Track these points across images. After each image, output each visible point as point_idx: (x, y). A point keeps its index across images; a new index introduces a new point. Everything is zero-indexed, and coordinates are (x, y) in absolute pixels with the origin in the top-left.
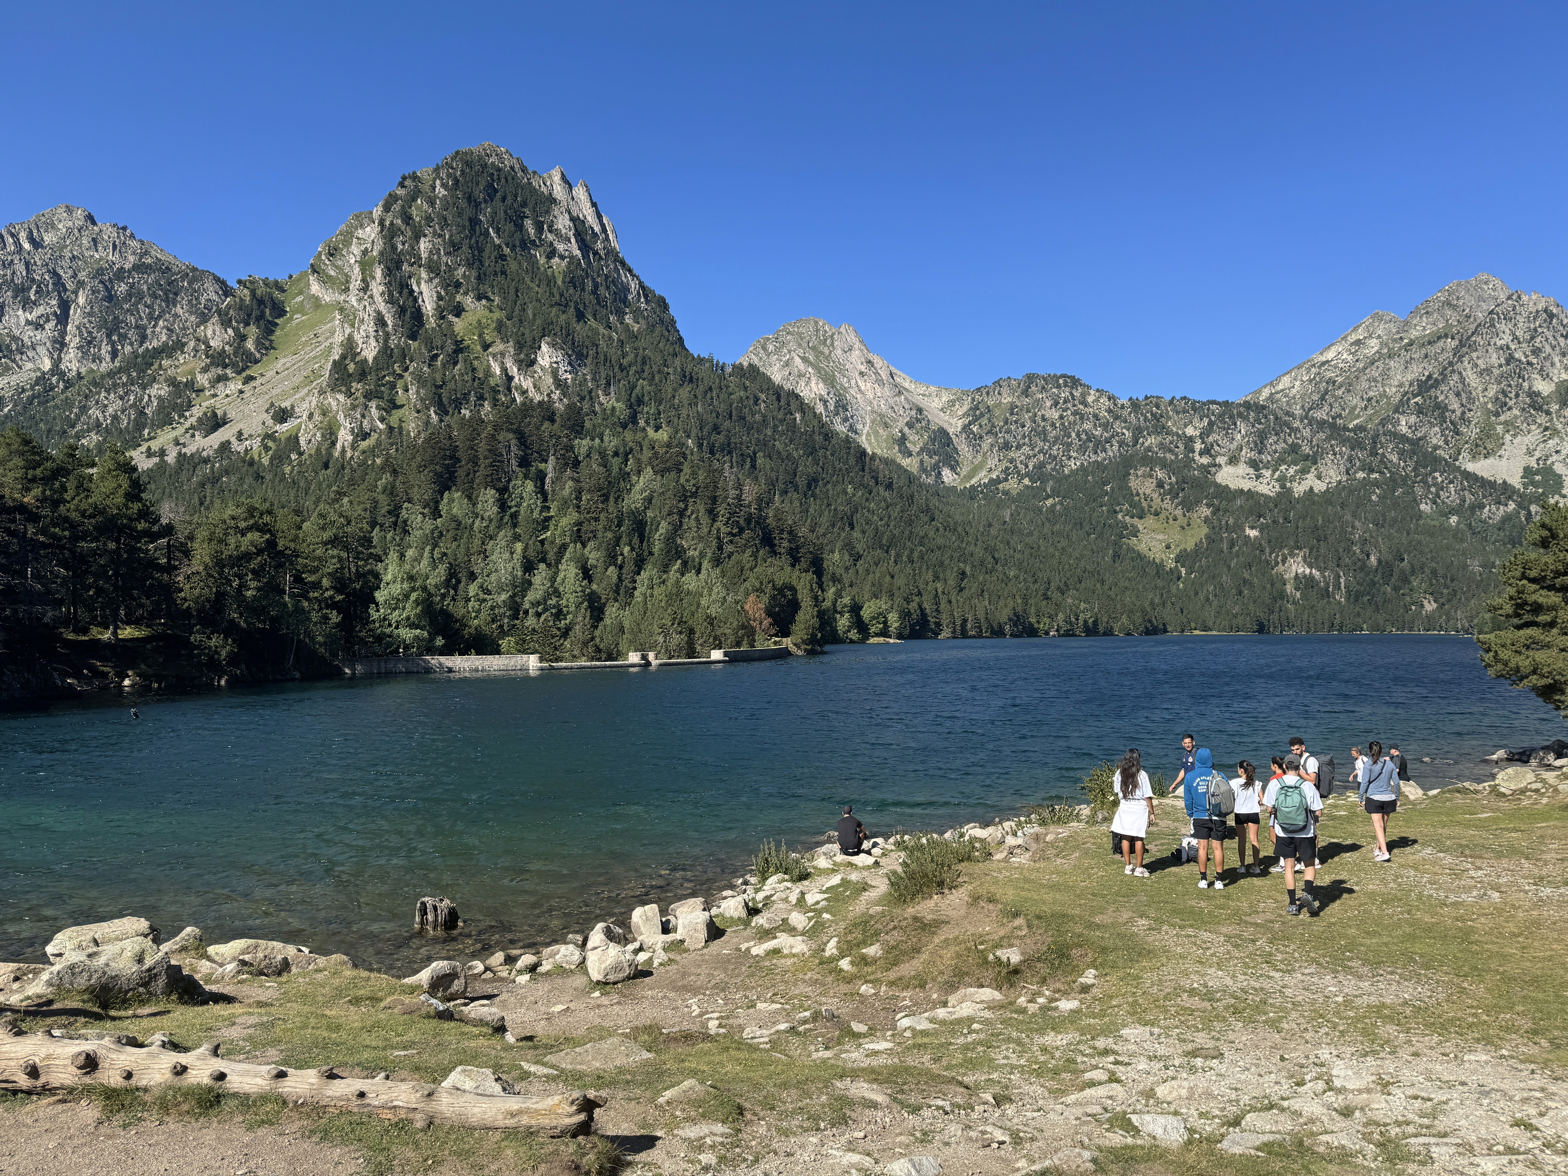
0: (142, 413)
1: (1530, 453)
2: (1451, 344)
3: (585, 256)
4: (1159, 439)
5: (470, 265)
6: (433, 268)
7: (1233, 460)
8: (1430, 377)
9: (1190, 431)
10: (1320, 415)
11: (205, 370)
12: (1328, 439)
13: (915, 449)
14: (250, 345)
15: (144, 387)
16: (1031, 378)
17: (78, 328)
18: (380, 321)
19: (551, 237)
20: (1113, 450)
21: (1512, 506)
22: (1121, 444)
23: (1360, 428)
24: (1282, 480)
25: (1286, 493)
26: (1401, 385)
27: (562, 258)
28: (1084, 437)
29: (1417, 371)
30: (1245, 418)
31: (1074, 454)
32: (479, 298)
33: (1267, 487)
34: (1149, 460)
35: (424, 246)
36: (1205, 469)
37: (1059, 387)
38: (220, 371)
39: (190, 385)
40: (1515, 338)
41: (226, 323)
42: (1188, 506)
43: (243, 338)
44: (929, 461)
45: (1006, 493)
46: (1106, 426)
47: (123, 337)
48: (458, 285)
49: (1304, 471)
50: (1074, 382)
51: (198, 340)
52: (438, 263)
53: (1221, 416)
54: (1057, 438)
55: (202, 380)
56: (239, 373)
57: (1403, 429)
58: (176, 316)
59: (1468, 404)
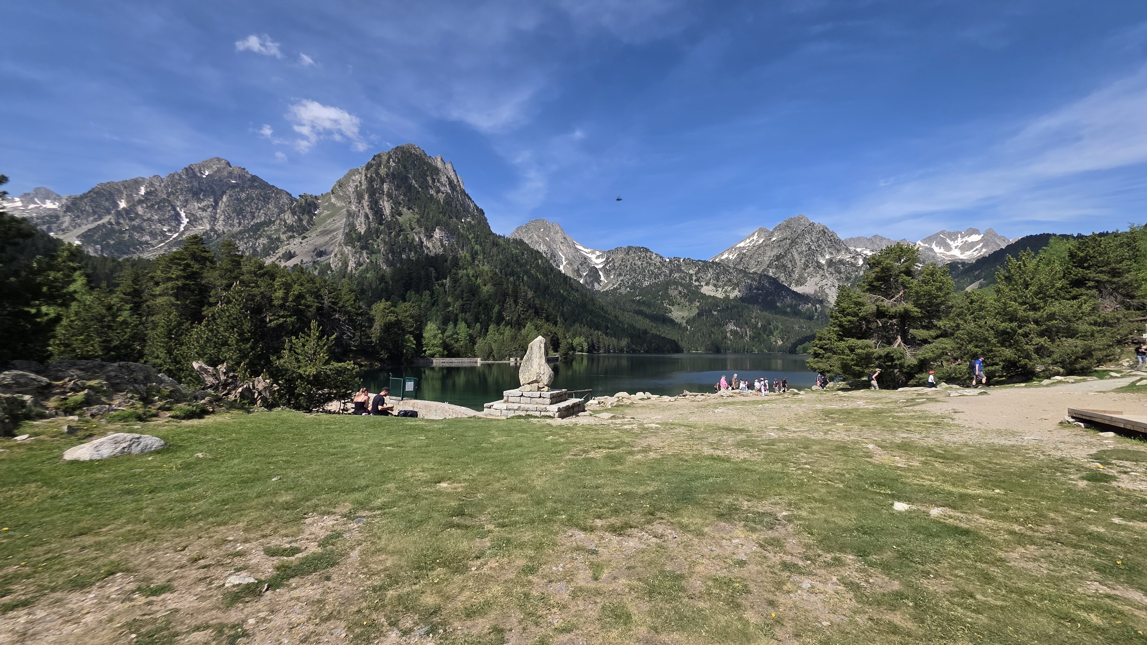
0: (255, 250)
1: (817, 285)
2: (788, 241)
3: (453, 193)
4: (679, 275)
5: (405, 195)
6: (390, 196)
7: (707, 284)
8: (781, 254)
9: (691, 272)
10: (740, 267)
11: (284, 233)
12: (743, 277)
13: (583, 275)
14: (305, 223)
15: (256, 239)
16: (630, 248)
17: (223, 212)
18: (367, 217)
19: (438, 184)
20: (662, 278)
21: (810, 305)
22: (665, 275)
23: (755, 273)
24: (726, 292)
25: (727, 298)
26: (770, 257)
27: (443, 193)
28: (650, 273)
29: (775, 252)
30: (712, 268)
31: (647, 279)
32: (409, 209)
33: (720, 295)
34: (676, 283)
35: (385, 186)
36: (696, 286)
37: (641, 252)
38: (290, 234)
39: (278, 239)
40: (812, 240)
41: (294, 213)
42: (691, 301)
43: (301, 220)
44: (588, 280)
45: (620, 294)
46: (659, 268)
47: (244, 217)
48: (400, 203)
49: (734, 289)
50: (647, 250)
51: (281, 220)
52: (392, 194)
53: (703, 266)
54: (640, 273)
55: (283, 237)
56: (299, 235)
57: (771, 274)
58: (269, 208)
59: (794, 265)
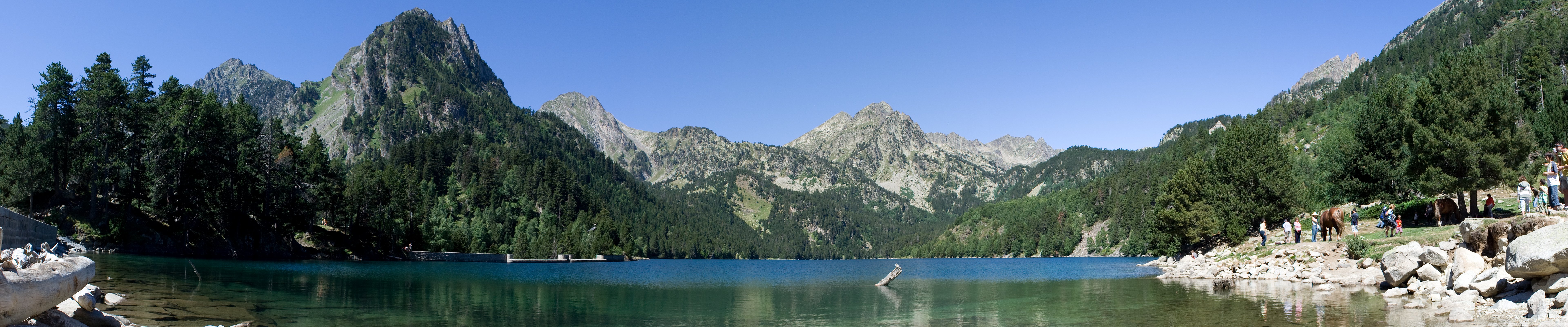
1: (902, 180)
2: (872, 129)
4: (749, 162)
6: (392, 69)
7: (782, 174)
8: (864, 143)
9: (763, 159)
10: (820, 155)
12: (824, 166)
13: (629, 162)
16: (687, 129)
18: (366, 96)
20: (728, 166)
21: (897, 203)
22: (732, 163)
23: (837, 163)
24: (804, 184)
25: (806, 191)
26: (852, 146)
28: (714, 159)
29: (859, 140)
30: (788, 155)
31: (709, 168)
32: (414, 82)
33: (797, 187)
34: (745, 172)
36: (769, 177)
37: (701, 133)
40: (896, 130)
41: (296, 103)
42: (764, 195)
43: (303, 109)
44: (636, 169)
45: (676, 186)
46: (724, 155)
48: (403, 76)
49: (814, 181)
50: (709, 132)
52: (394, 66)
53: (777, 152)
54: (701, 159)
57: (855, 165)
59: (879, 158)
